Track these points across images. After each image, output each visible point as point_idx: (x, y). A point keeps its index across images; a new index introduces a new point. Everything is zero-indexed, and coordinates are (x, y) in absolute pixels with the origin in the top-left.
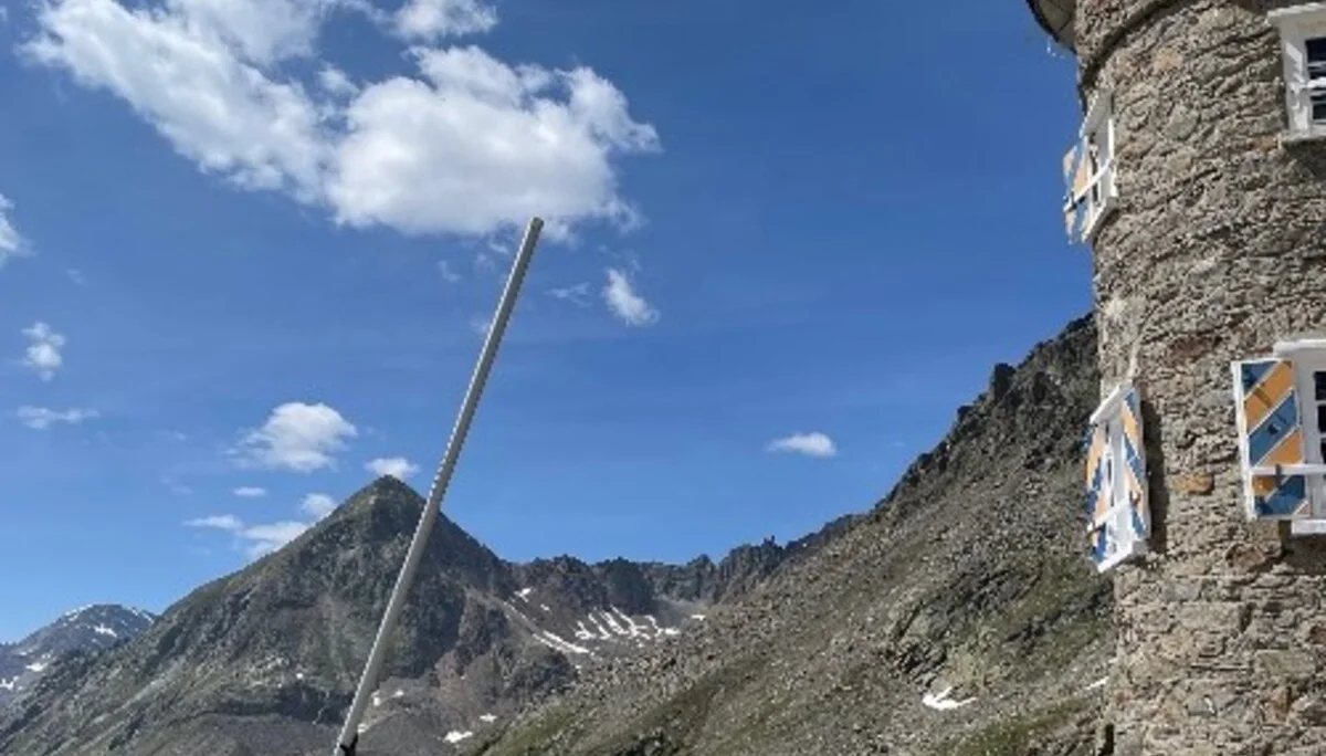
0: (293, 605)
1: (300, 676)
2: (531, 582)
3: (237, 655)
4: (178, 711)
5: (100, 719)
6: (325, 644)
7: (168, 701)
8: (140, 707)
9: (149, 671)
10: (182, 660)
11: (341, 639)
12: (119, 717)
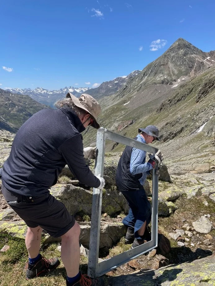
0: (163, 65)
1: (166, 77)
2: (210, 55)
3: (155, 75)
4: (146, 85)
5: (136, 87)
6: (169, 71)
7: (145, 83)
8: (141, 85)
9: (142, 79)
10: (147, 77)
11: (172, 71)
12: (139, 86)
